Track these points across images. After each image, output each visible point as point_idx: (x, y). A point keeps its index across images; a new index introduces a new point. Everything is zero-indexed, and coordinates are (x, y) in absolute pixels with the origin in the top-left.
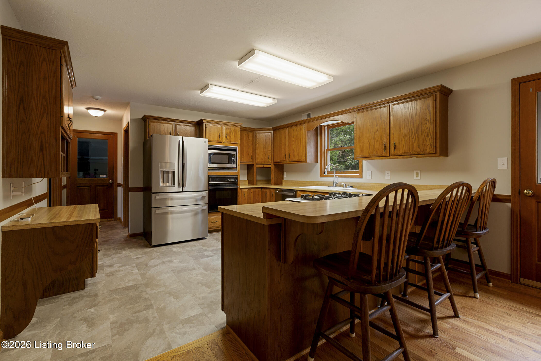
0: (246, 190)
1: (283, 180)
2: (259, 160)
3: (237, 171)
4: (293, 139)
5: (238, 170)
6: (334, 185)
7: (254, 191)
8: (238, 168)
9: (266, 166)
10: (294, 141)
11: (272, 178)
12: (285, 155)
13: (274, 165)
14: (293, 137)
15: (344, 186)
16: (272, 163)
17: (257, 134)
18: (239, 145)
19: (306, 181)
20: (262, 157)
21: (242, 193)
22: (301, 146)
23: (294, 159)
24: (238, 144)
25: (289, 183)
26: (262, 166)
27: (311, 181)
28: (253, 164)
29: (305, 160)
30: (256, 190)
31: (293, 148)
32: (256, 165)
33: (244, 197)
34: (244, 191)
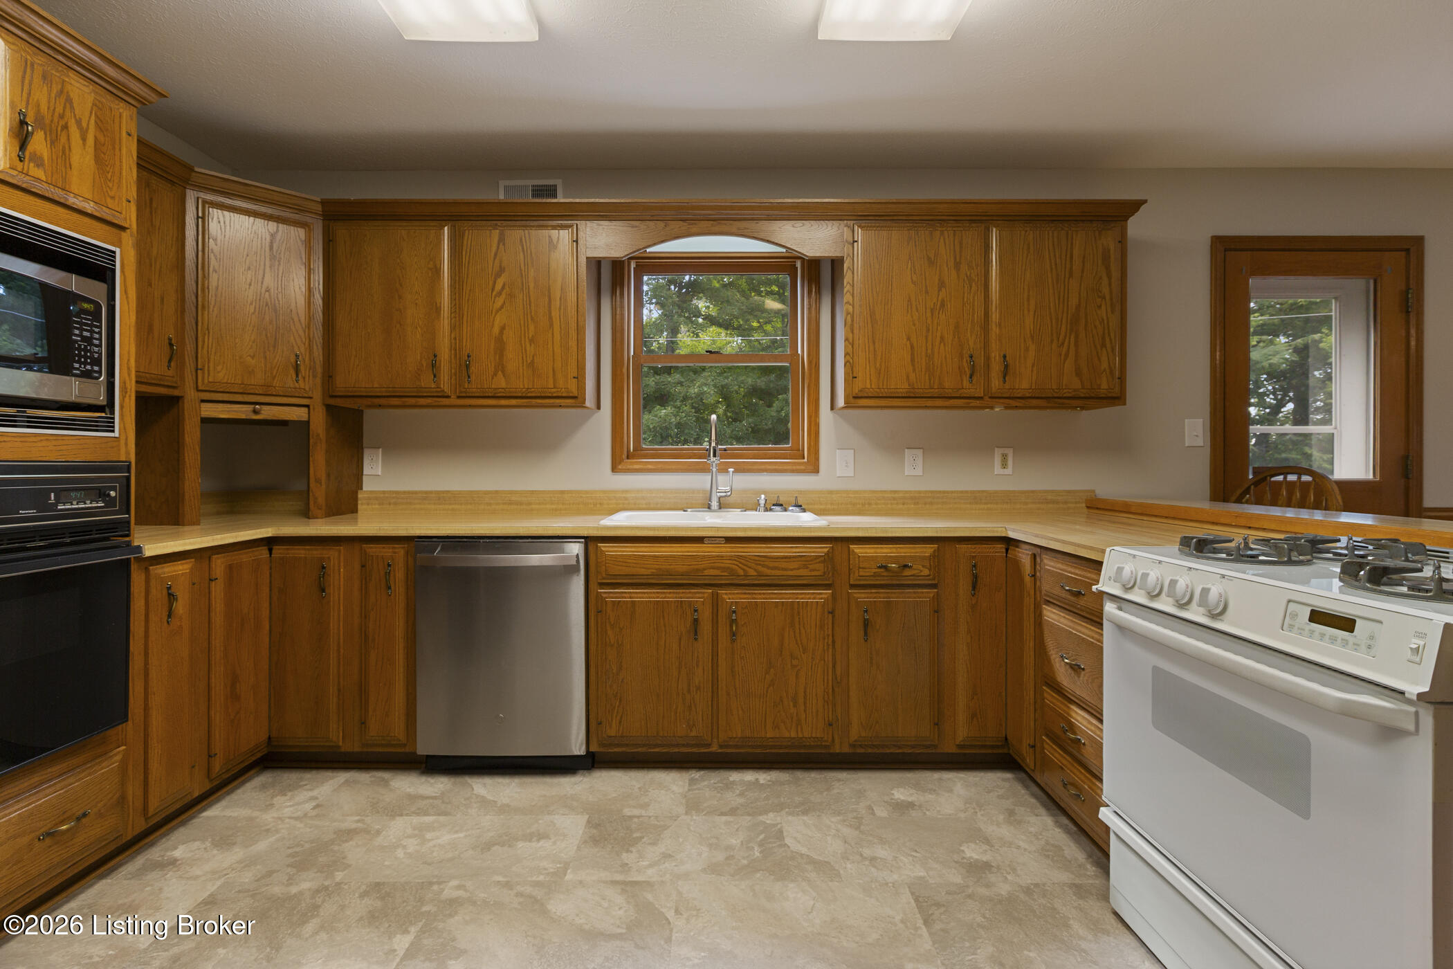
0: (182, 568)
1: (359, 491)
2: (221, 373)
3: (116, 434)
4: (498, 287)
5: (123, 429)
6: (715, 504)
7: (230, 568)
8: (122, 407)
9: (268, 413)
10: (500, 294)
11: (318, 481)
12: (434, 365)
13: (329, 408)
14: (498, 275)
15: (762, 505)
16: (318, 395)
17: (215, 213)
18: (128, 239)
19: (532, 492)
20: (253, 357)
21: (157, 594)
22: (551, 325)
23: (500, 383)
24: (123, 228)
25: (392, 501)
26: (242, 412)
27: (562, 492)
28: (176, 393)
29: (576, 395)
30: (245, 557)
31: (496, 330)
32: (203, 401)
33: (169, 616)
34: (171, 578)
